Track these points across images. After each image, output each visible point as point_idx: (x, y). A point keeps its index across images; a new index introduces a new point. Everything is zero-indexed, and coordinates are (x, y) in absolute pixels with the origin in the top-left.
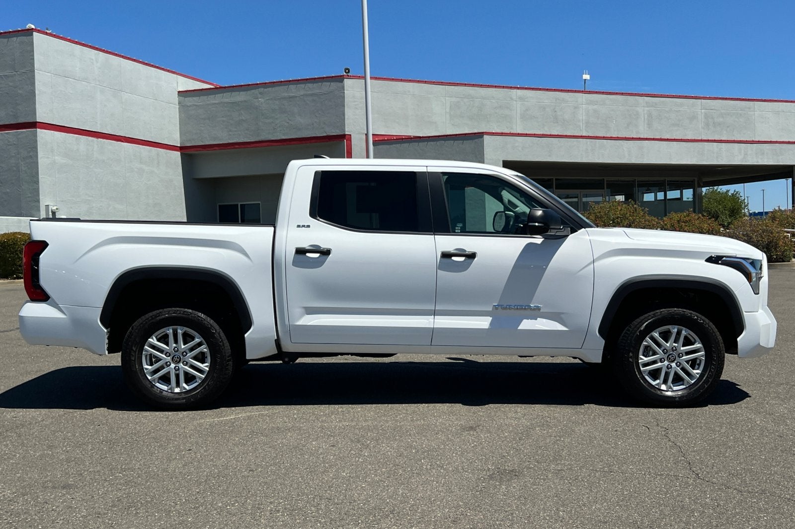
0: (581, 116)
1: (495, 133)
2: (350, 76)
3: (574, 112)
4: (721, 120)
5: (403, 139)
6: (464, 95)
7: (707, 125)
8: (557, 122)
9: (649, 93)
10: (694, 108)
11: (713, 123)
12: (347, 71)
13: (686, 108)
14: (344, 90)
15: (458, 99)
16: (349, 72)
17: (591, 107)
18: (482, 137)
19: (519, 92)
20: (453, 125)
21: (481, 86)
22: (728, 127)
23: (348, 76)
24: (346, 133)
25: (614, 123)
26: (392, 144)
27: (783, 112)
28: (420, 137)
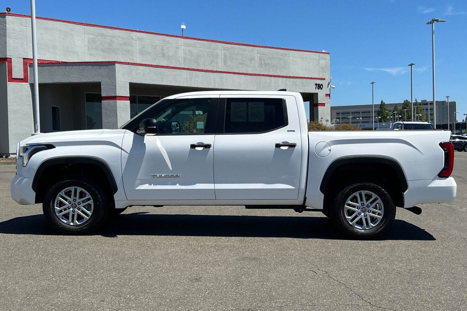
0: (181, 54)
1: (124, 62)
2: (11, 14)
3: (176, 51)
4: (269, 62)
5: (53, 63)
6: (98, 33)
7: (261, 64)
8: (165, 58)
9: (224, 41)
10: (253, 53)
11: (265, 64)
12: (8, 10)
13: (248, 52)
14: (6, 24)
15: (94, 36)
16: (10, 11)
17: (187, 48)
18: (114, 65)
19: (138, 34)
20: (90, 55)
21: (111, 28)
22: (273, 67)
23: (9, 14)
24: (8, 57)
25: (202, 60)
26: (44, 67)
27: (306, 58)
28: (67, 63)
